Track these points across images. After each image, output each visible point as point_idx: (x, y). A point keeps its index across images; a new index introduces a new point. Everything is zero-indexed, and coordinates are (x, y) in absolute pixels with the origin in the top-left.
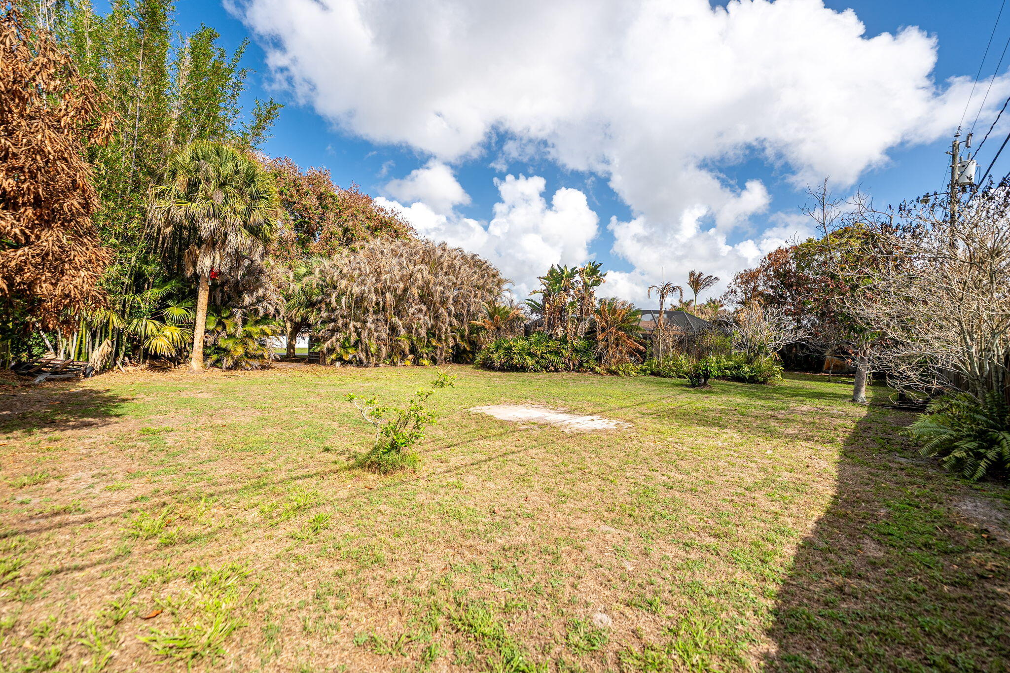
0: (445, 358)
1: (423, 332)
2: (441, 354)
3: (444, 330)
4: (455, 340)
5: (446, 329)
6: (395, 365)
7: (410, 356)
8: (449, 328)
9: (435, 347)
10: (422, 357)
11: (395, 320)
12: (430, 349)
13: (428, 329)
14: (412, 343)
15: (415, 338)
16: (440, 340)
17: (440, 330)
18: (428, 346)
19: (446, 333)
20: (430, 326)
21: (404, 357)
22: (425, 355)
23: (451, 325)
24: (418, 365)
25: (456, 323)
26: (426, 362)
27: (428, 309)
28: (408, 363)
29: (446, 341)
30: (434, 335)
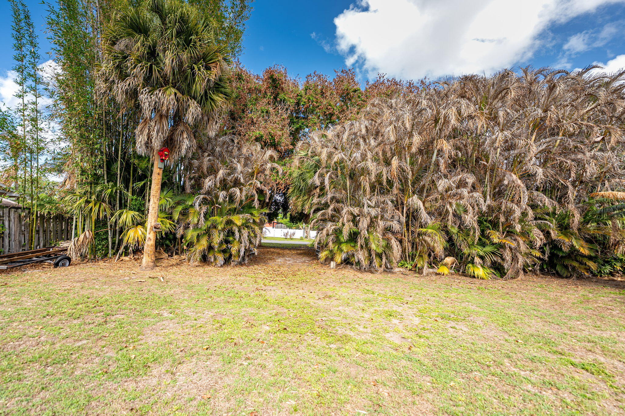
0: (526, 266)
1: (470, 219)
2: (514, 259)
3: (518, 213)
4: (547, 234)
5: (524, 214)
6: (420, 271)
7: (449, 260)
8: (531, 213)
9: (501, 246)
10: (472, 262)
11: (415, 201)
12: (488, 249)
13: (481, 214)
14: (450, 240)
15: (455, 230)
16: (510, 233)
17: (509, 213)
18: (483, 245)
19: (521, 221)
20: (484, 209)
21: (435, 262)
22: (477, 260)
23: (534, 207)
24: (464, 274)
25: (547, 202)
26: (480, 271)
27: (481, 181)
28: (444, 270)
29: (525, 234)
30: (495, 225)
